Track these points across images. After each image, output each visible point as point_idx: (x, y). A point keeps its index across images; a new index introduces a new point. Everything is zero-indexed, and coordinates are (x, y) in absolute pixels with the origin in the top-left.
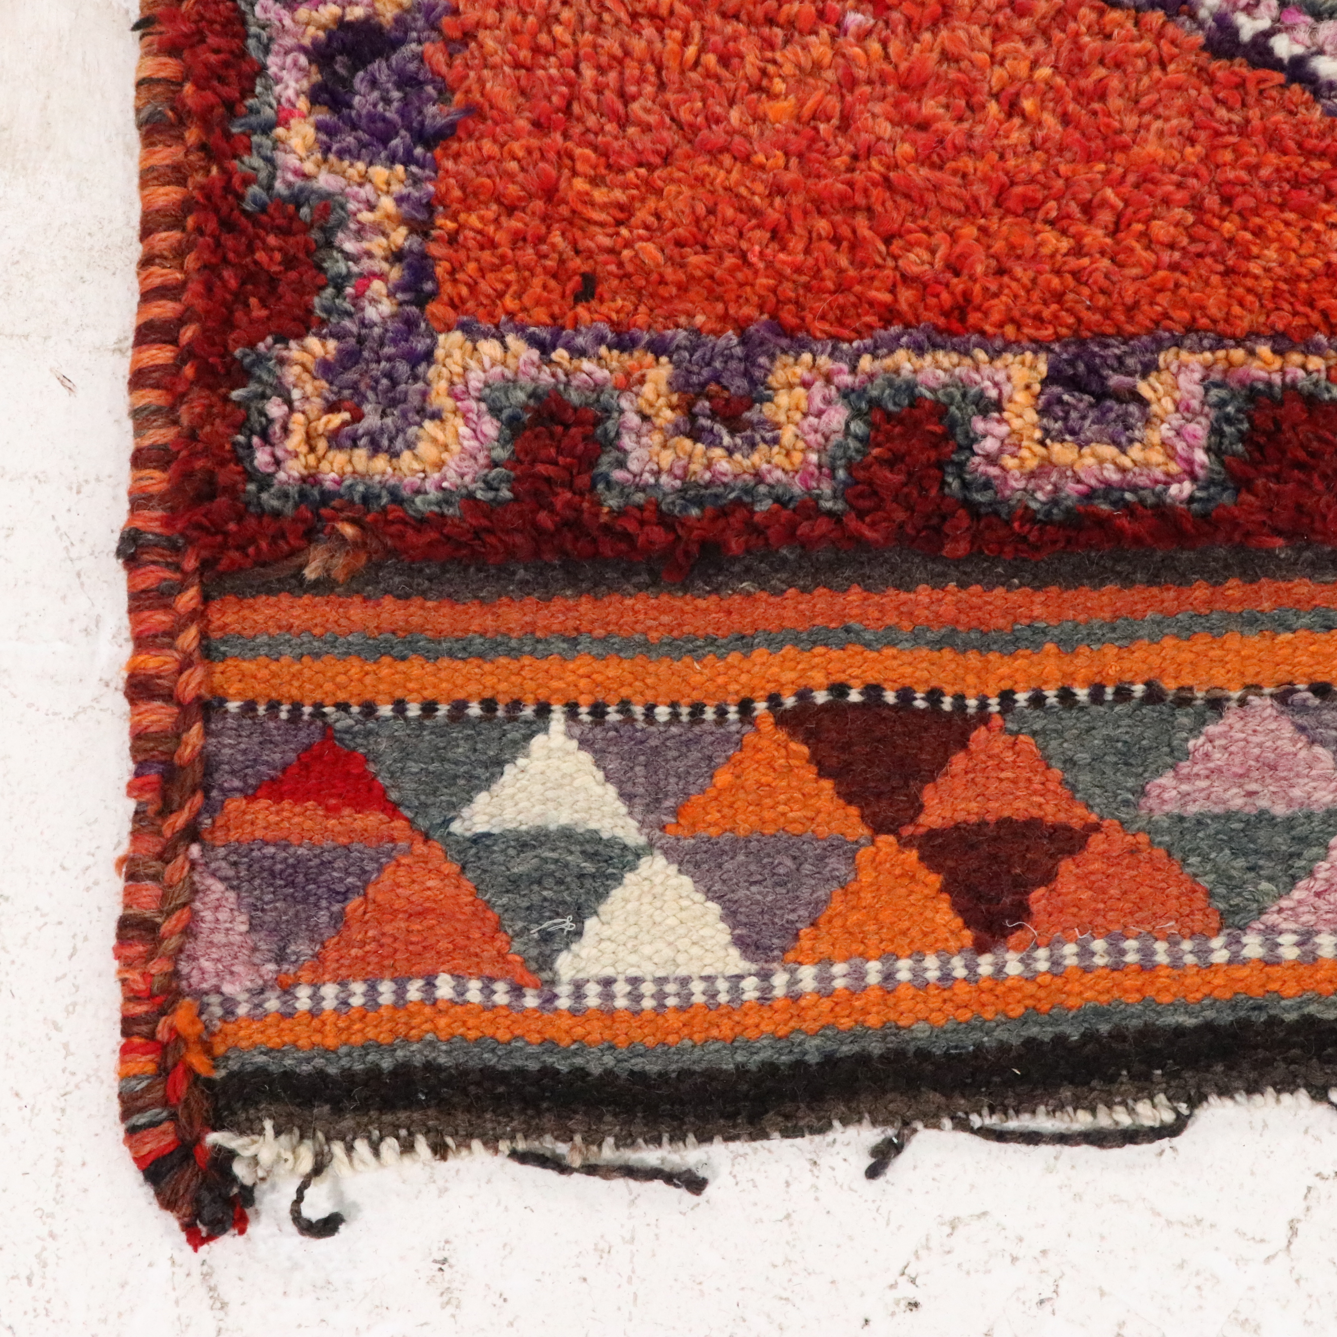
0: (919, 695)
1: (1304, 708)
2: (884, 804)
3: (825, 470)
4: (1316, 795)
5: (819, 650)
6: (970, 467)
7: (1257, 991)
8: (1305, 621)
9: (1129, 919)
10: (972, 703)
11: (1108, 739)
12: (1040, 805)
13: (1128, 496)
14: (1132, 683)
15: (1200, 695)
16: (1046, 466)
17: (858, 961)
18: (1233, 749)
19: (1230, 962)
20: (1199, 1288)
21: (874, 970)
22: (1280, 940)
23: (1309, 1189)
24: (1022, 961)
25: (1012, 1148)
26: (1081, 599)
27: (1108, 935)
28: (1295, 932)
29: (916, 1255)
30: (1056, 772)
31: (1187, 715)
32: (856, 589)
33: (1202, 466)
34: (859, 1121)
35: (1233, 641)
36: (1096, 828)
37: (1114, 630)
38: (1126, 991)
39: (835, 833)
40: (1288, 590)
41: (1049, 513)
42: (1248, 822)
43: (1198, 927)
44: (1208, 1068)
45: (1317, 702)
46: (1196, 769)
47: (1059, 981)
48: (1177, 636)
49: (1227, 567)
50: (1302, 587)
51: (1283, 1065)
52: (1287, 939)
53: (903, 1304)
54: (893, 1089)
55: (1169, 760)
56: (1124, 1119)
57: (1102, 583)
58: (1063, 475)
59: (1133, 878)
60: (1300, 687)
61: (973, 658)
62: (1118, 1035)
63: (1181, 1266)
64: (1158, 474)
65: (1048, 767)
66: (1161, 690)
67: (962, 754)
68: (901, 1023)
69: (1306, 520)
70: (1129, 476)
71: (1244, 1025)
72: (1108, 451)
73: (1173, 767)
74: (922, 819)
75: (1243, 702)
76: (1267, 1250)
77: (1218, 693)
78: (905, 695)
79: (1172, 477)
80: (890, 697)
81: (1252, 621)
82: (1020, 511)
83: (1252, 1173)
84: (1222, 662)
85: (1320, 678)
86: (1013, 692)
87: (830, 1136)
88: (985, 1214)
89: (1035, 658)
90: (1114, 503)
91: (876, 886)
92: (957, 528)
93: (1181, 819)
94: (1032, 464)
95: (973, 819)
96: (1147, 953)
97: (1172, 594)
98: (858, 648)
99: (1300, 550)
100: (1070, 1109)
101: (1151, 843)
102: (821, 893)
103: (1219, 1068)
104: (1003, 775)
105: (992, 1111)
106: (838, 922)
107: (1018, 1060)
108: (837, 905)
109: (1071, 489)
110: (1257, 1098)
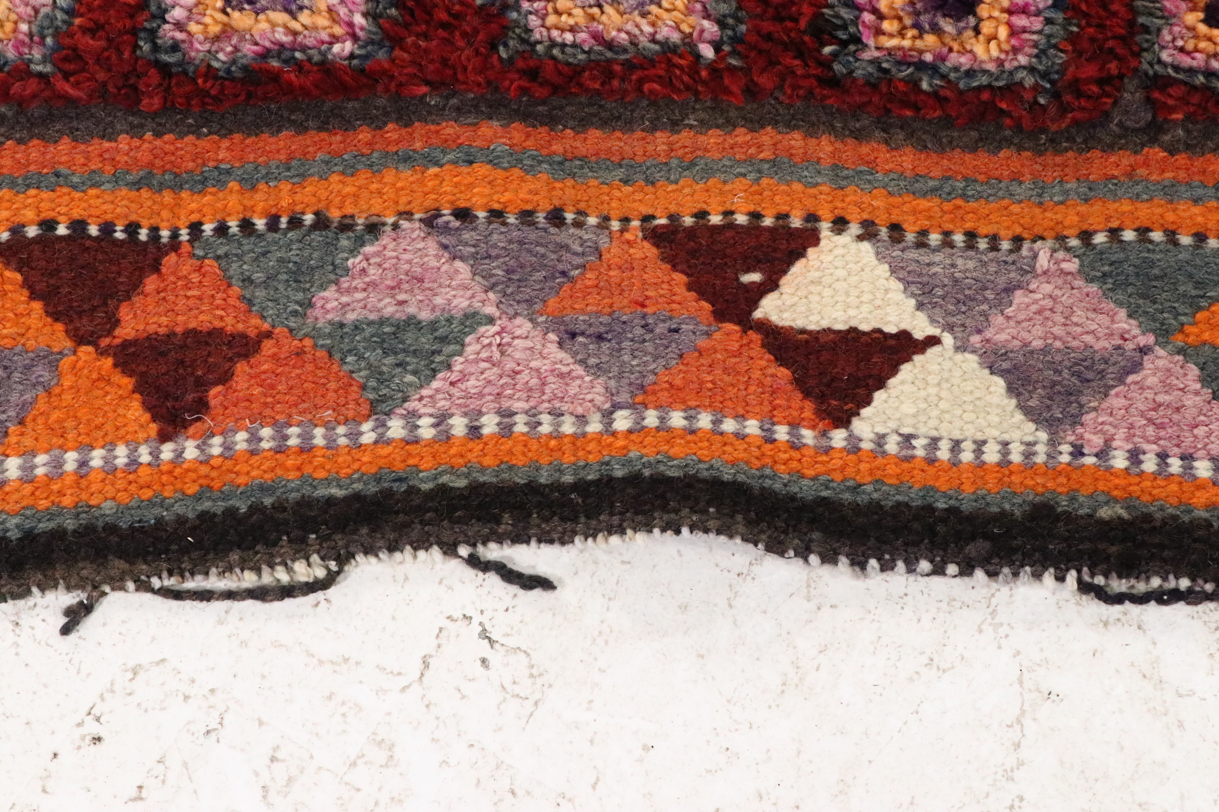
0: (118, 228)
1: (446, 229)
2: (85, 321)
3: (36, 39)
4: (455, 302)
5: (32, 192)
6: (161, 32)
7: (399, 466)
8: (451, 156)
9: (294, 411)
10: (165, 234)
11: (281, 260)
12: (222, 318)
13: (298, 55)
14: (303, 213)
15: (360, 221)
16: (227, 32)
17: (57, 452)
18: (386, 265)
19: (376, 442)
20: (344, 715)
21: (71, 459)
22: (419, 423)
23: (441, 629)
24: (198, 447)
25: (188, 604)
26: (261, 144)
27: (274, 423)
28: (431, 415)
29: (102, 698)
30: (236, 290)
31: (349, 238)
32: (66, 140)
33: (362, 29)
34: (56, 587)
35: (389, 176)
36: (268, 335)
37: (289, 169)
38: (287, 470)
39: (42, 346)
40: (437, 132)
41: (228, 71)
42: (398, 327)
43: (351, 414)
44: (355, 531)
45: (457, 224)
46: (354, 284)
47: (229, 463)
48: (343, 173)
49: (386, 114)
50: (450, 129)
51: (419, 527)
52: (425, 422)
53: (88, 738)
54: (84, 559)
55: (332, 277)
56: (283, 576)
57: (279, 131)
58: (242, 39)
59: (299, 376)
60: (445, 212)
61: (168, 197)
62: (280, 506)
63: (330, 698)
64: (324, 36)
65: (229, 285)
66: (327, 219)
67: (155, 276)
68: (92, 503)
69: (449, 72)
70: (300, 39)
71: (388, 494)
72: (280, 17)
73: (337, 283)
74: (117, 332)
75: (396, 227)
76: (403, 681)
77: (375, 219)
78: (107, 228)
79: (335, 39)
80: (93, 230)
81: (407, 159)
82: (203, 69)
83: (394, 618)
84: (380, 193)
85: (462, 204)
86: (201, 224)
87: (31, 601)
88: (163, 660)
89: (221, 195)
90: (286, 62)
91: (75, 389)
92: (149, 86)
93: (342, 325)
94: (215, 29)
95: (162, 331)
96: (307, 437)
97: (339, 138)
98: (65, 190)
99: (447, 98)
100: (238, 570)
101: (315, 345)
102: (27, 397)
103: (364, 531)
104: (189, 293)
105: (171, 574)
106: (40, 421)
107: (192, 531)
108: (42, 405)
109: (248, 49)
110: (398, 555)
